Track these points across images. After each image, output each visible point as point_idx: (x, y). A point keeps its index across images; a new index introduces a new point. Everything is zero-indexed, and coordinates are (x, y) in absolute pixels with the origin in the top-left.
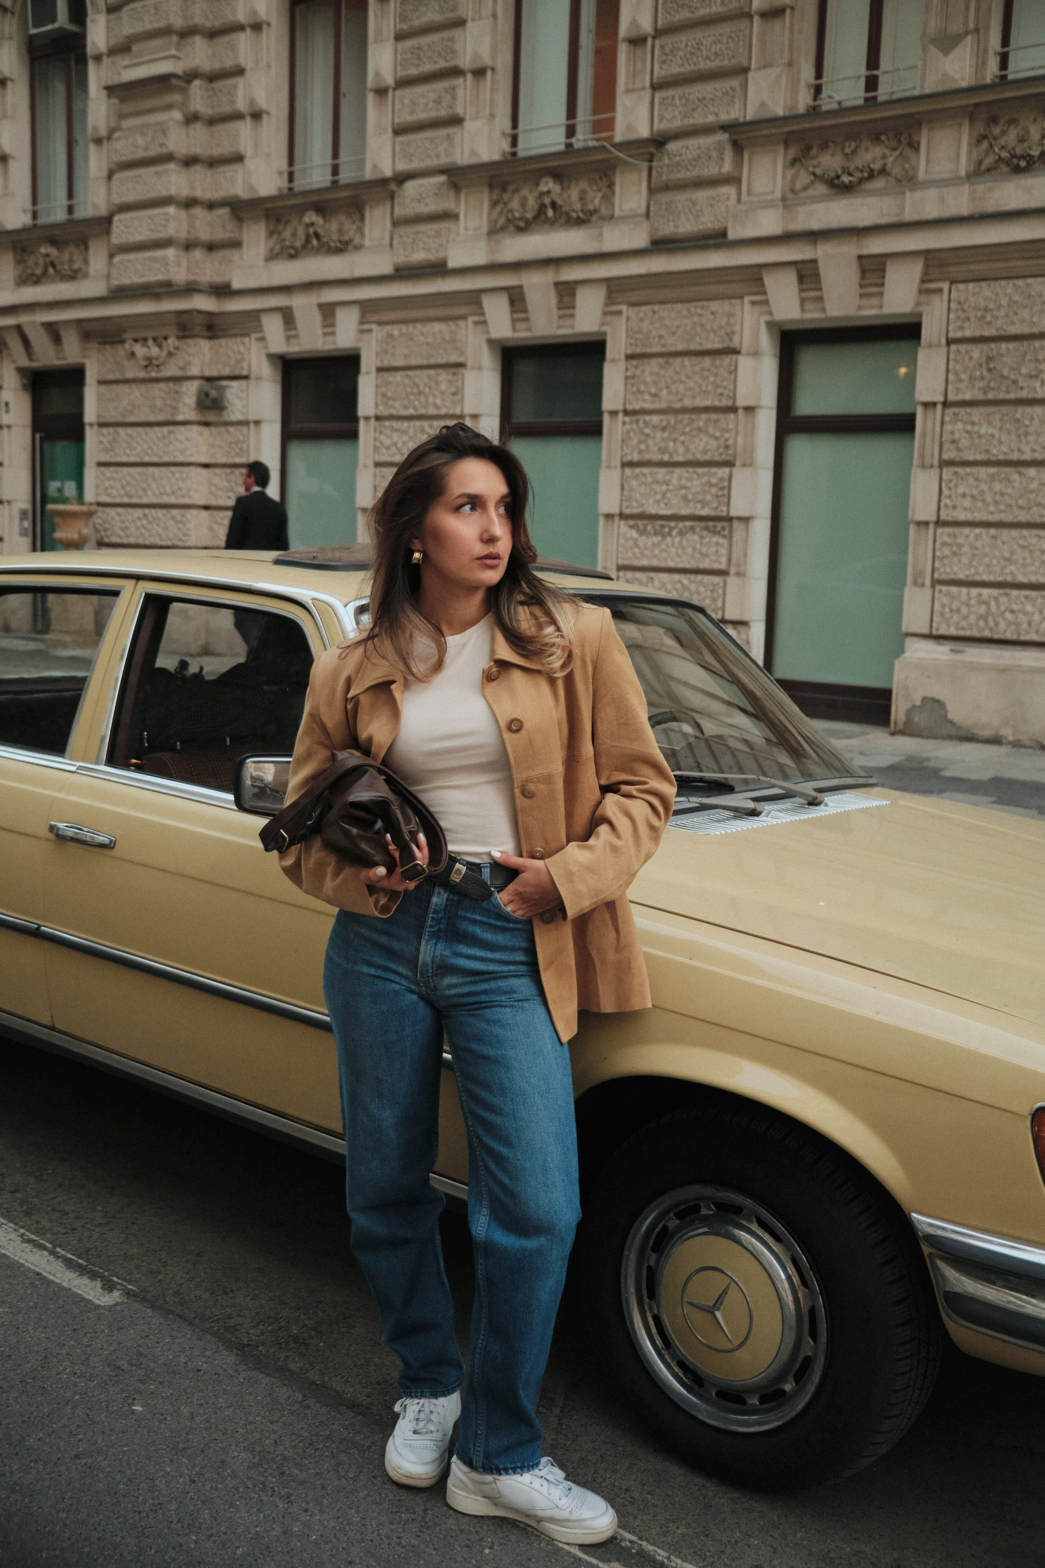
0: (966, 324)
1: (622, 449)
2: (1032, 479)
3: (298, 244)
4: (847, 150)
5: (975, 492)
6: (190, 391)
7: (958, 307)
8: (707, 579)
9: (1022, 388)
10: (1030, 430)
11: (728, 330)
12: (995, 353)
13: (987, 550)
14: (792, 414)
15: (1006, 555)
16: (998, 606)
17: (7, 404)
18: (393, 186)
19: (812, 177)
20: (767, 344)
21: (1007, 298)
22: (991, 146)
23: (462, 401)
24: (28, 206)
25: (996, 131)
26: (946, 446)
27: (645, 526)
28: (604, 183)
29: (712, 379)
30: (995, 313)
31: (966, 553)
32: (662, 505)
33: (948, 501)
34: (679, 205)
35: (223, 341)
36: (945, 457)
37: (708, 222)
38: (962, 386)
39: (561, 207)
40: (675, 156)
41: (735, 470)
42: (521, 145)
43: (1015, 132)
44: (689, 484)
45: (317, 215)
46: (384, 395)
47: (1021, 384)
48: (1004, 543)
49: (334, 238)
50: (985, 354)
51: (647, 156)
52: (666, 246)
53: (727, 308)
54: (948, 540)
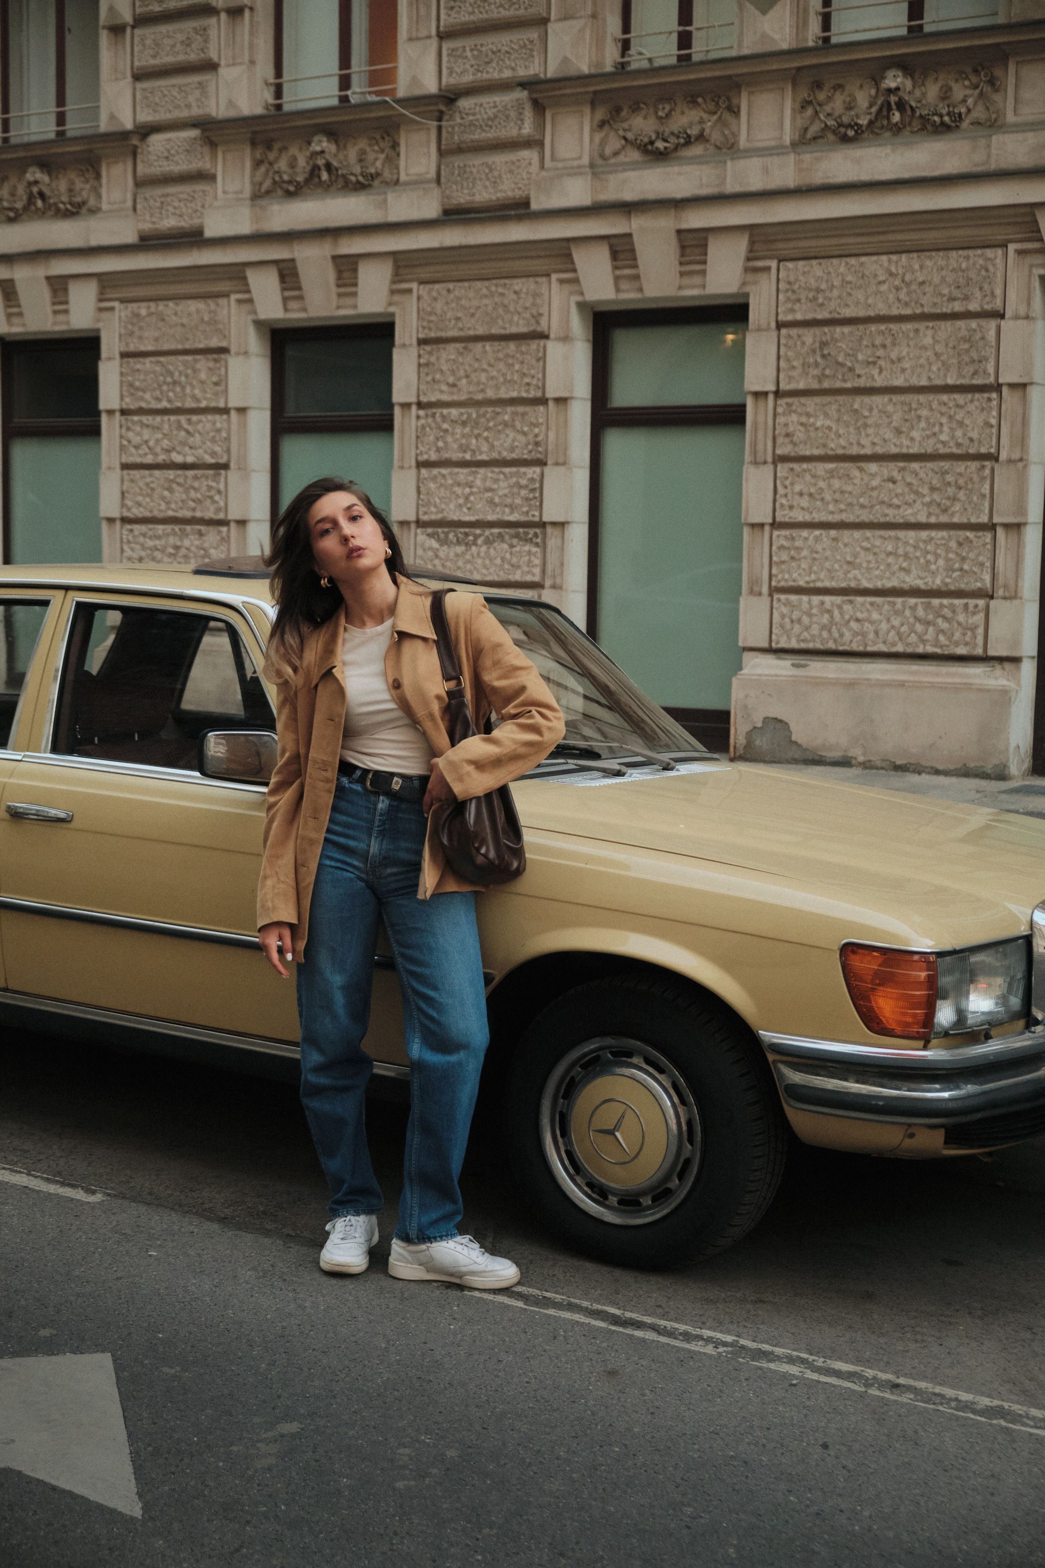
0: (797, 307)
1: (417, 448)
2: (873, 476)
3: (19, 205)
4: (660, 113)
5: (812, 490)
7: (788, 287)
9: (859, 376)
10: (870, 421)
11: (534, 312)
12: (829, 338)
13: (828, 553)
14: (609, 406)
15: (849, 558)
16: (842, 614)
18: (135, 141)
19: (623, 142)
20: (578, 327)
21: (840, 278)
22: (816, 113)
23: (226, 391)
25: (821, 96)
26: (780, 440)
27: (447, 534)
28: (386, 144)
29: (517, 367)
30: (828, 294)
31: (805, 558)
32: (465, 510)
33: (784, 501)
34: (474, 170)
36: (779, 452)
37: (508, 190)
38: (795, 373)
39: (337, 170)
40: (467, 114)
41: (547, 470)
42: (287, 97)
43: (843, 97)
44: (495, 486)
45: (42, 172)
46: (131, 385)
47: (857, 372)
48: (846, 545)
49: (65, 199)
50: (818, 339)
51: (437, 114)
52: (463, 216)
53: (532, 287)
54: (785, 543)
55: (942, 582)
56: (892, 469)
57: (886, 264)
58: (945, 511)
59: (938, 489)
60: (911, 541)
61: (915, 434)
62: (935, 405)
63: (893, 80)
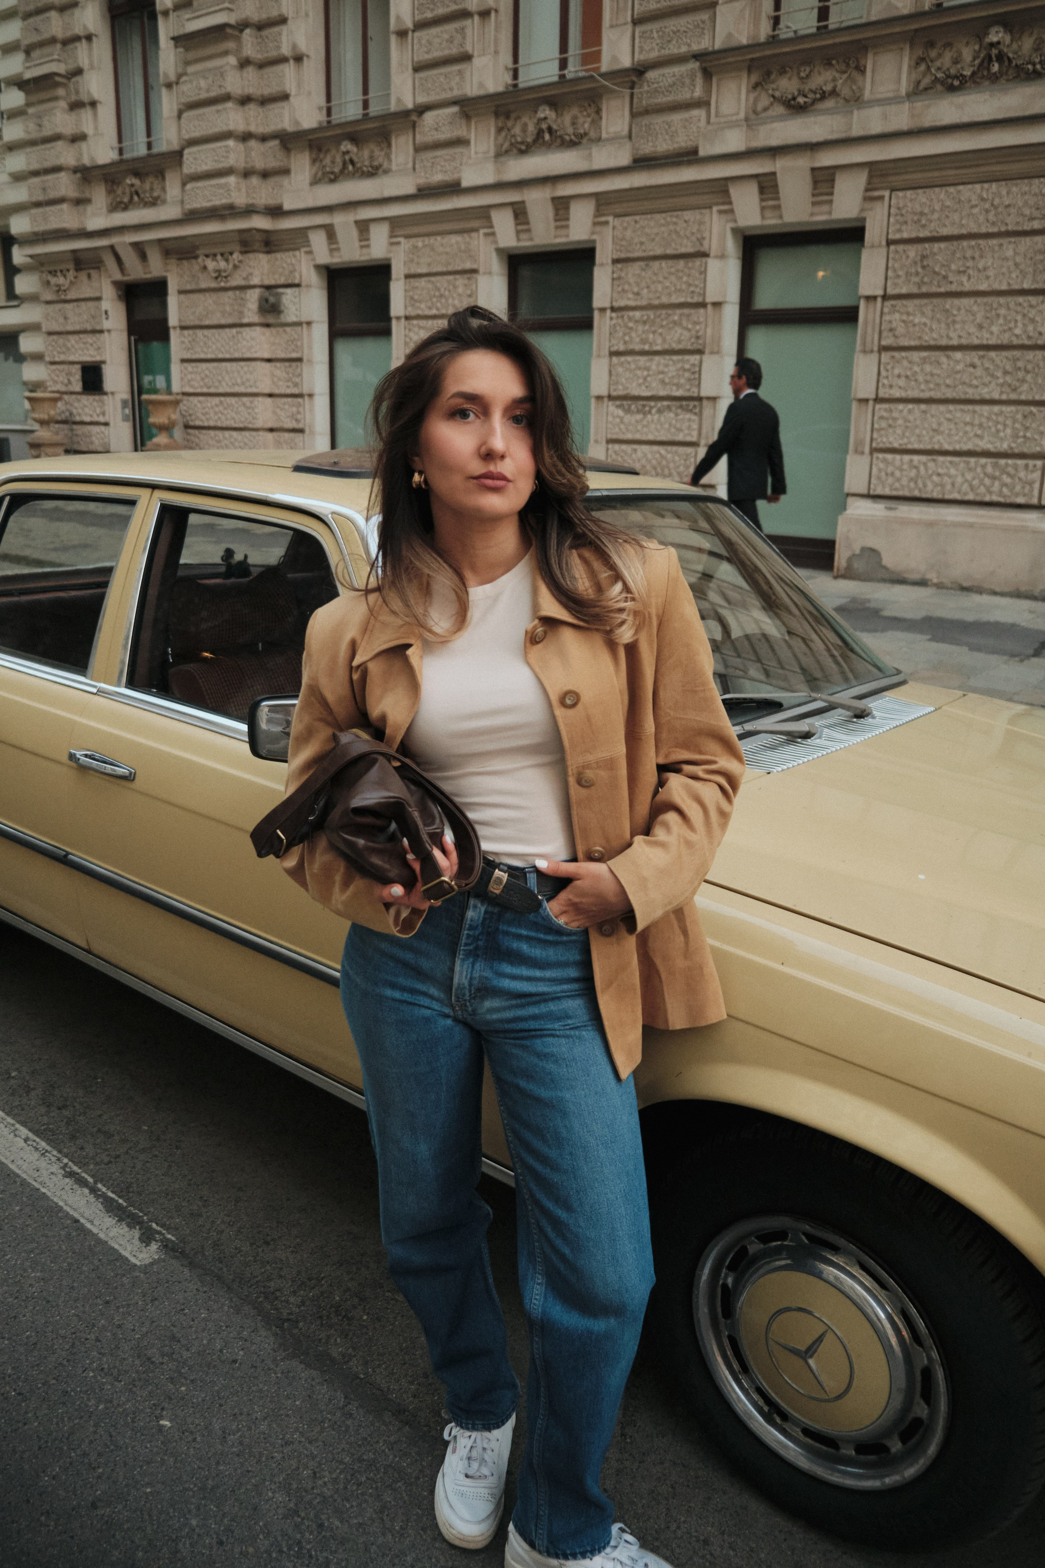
0: (904, 227)
1: (610, 341)
2: (957, 362)
3: (337, 170)
4: (802, 74)
5: (909, 373)
6: (253, 298)
7: (897, 212)
8: (682, 450)
9: (951, 283)
10: (958, 319)
11: (699, 236)
12: (928, 252)
13: (918, 422)
14: (753, 309)
15: (935, 426)
16: (926, 469)
17: (106, 312)
18: (414, 117)
19: (772, 99)
20: (732, 247)
21: (940, 203)
22: (928, 68)
24: (115, 144)
25: (933, 54)
26: (885, 334)
27: (630, 406)
28: (592, 110)
29: (685, 279)
30: (930, 216)
31: (900, 426)
32: (643, 388)
33: (885, 381)
34: (657, 128)
35: (278, 255)
36: (884, 343)
37: (682, 142)
38: (900, 281)
39: (556, 132)
40: (653, 83)
41: (704, 357)
42: (521, 77)
43: (950, 54)
44: (666, 370)
45: (352, 144)
46: (412, 298)
47: (950, 279)
49: (366, 163)
50: (920, 253)
51: (629, 84)
52: (646, 163)
53: (698, 217)
54: (885, 414)
55: (1009, 446)
56: (973, 357)
57: (979, 191)
58: (1014, 390)
59: (1008, 373)
60: (986, 414)
61: (995, 329)
62: (1012, 305)
63: (996, 35)
